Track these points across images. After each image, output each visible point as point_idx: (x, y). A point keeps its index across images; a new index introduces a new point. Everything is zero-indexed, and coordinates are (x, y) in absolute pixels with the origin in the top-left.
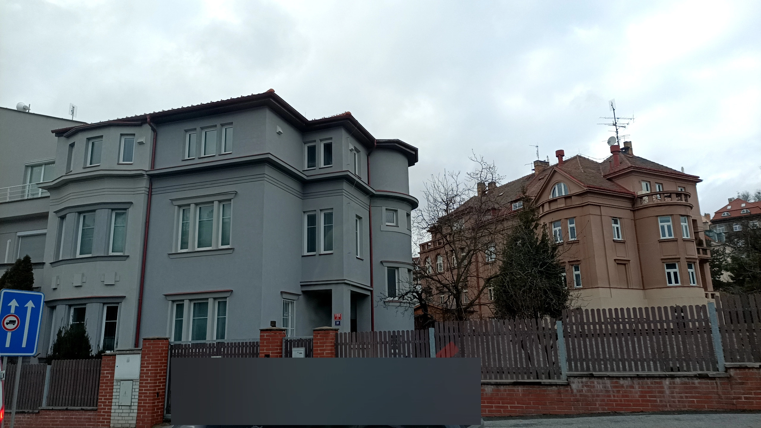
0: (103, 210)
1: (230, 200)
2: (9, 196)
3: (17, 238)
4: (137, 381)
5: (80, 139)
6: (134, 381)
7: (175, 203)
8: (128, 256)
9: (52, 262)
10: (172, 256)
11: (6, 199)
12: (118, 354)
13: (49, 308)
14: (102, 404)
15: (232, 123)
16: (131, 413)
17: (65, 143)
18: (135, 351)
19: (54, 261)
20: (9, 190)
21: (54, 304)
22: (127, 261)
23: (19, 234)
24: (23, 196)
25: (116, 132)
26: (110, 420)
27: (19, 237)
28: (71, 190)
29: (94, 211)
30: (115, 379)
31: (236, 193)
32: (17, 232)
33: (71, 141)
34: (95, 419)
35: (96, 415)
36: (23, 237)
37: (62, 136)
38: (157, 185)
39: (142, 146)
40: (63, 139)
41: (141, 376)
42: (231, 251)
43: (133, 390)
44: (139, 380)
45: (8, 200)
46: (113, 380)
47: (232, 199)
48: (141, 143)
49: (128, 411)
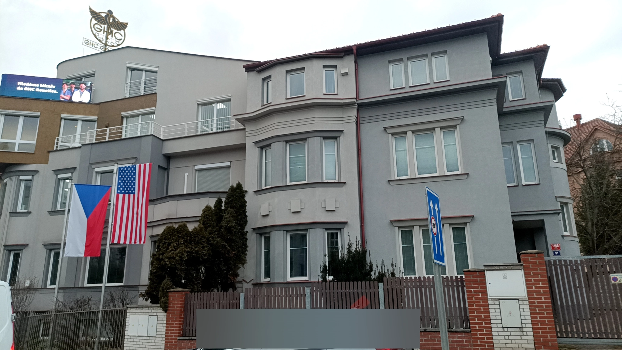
0: (315, 138)
1: (455, 126)
2: (186, 131)
3: (194, 171)
4: (525, 299)
5: (278, 73)
6: (520, 300)
7: (388, 131)
8: (345, 183)
9: (256, 190)
10: (391, 183)
11: (184, 134)
12: (487, 270)
13: (258, 235)
14: (477, 326)
15: (445, 52)
16: (523, 335)
17: (256, 78)
18: (512, 266)
19: (258, 189)
20: (186, 125)
21: (268, 230)
22: (344, 188)
23: (197, 167)
24: (197, 132)
25: (318, 64)
26: (493, 343)
27: (196, 170)
28: (276, 120)
29: (305, 139)
30: (489, 297)
31: (462, 119)
32: (194, 166)
33: (265, 74)
34: (469, 342)
35: (470, 338)
36: (200, 170)
37: (255, 70)
38: (365, 114)
39: (345, 77)
40: (253, 74)
41: (528, 295)
42: (465, 177)
43: (522, 310)
44: (527, 299)
45: (186, 135)
46: (487, 298)
47: (459, 125)
48: (345, 74)
49: (521, 334)
